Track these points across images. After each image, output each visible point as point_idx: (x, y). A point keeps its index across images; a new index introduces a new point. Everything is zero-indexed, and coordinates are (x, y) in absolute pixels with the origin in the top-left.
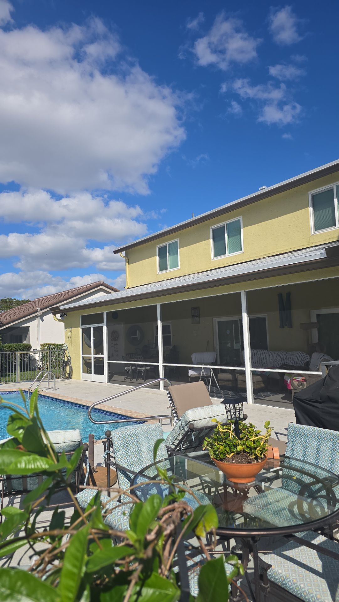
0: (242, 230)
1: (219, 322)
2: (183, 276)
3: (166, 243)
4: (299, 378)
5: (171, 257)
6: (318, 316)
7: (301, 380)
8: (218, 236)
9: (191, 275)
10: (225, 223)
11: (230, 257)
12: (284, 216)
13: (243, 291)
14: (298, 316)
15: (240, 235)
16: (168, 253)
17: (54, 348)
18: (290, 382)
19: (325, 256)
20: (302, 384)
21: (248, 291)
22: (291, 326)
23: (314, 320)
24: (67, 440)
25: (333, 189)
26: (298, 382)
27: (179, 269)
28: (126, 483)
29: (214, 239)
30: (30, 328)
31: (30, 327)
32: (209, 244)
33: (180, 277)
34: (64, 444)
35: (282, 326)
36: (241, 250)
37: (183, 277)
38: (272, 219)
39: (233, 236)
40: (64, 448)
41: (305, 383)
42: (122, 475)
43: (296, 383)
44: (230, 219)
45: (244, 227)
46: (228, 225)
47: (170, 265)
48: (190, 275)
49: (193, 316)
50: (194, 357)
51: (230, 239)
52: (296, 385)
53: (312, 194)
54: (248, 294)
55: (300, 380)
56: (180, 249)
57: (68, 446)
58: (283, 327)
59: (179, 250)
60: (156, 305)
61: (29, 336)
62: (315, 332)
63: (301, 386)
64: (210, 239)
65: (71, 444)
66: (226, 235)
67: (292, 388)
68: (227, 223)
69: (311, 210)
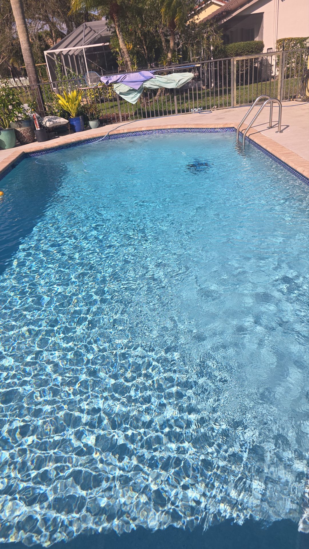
17: (295, 45)
30: (265, 15)
31: (263, 13)
61: (263, 27)
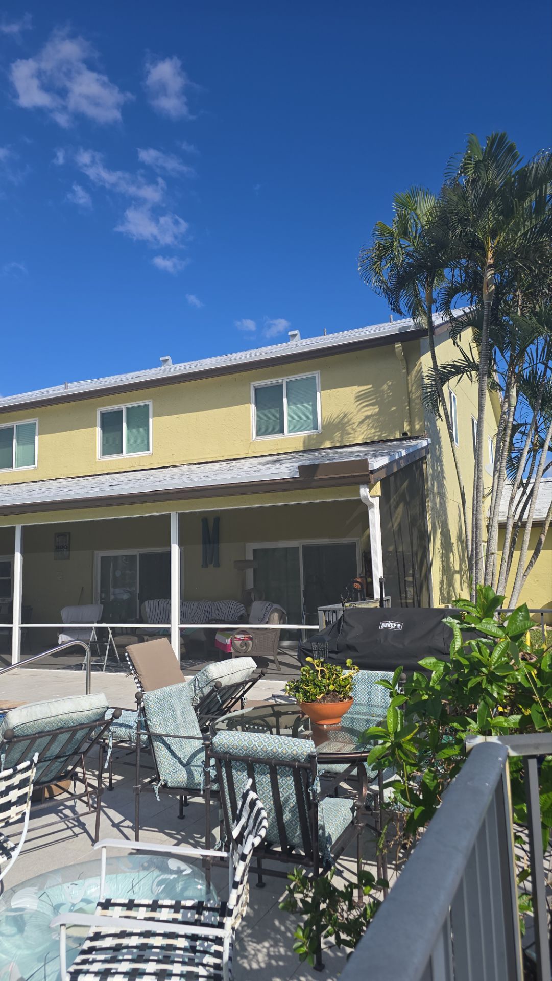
0: (151, 420)
1: (102, 558)
2: (43, 481)
3: (14, 424)
4: (242, 637)
5: (21, 447)
6: (255, 551)
7: (245, 638)
8: (111, 423)
9: (58, 481)
10: (124, 406)
11: (128, 458)
12: (215, 410)
13: (175, 512)
14: (228, 551)
15: (145, 428)
16: (15, 441)
18: (231, 642)
19: (297, 475)
20: (246, 644)
21: (182, 513)
22: (217, 565)
23: (250, 557)
24: (94, 706)
25: (282, 385)
26: (240, 642)
27: (36, 469)
28: (168, 754)
29: (103, 427)
32: (95, 435)
33: (36, 482)
34: (91, 712)
35: (205, 565)
36: (148, 450)
37: (41, 483)
38: (198, 411)
39: (134, 427)
40: (91, 718)
41: (250, 642)
42: (162, 745)
43: (238, 643)
44: (131, 401)
45: (153, 417)
46: (128, 409)
47: (17, 460)
48: (56, 479)
49: (58, 548)
50: (64, 613)
51: (130, 431)
52: (239, 645)
53: (255, 387)
54: (181, 517)
55: (243, 638)
56: (40, 436)
57: (94, 714)
58: (207, 566)
59: (37, 438)
60: (15, 527)
62: (250, 573)
63: (245, 647)
64: (96, 426)
65: (99, 711)
66: (125, 425)
67: (232, 650)
68: (127, 406)
69: (252, 407)
